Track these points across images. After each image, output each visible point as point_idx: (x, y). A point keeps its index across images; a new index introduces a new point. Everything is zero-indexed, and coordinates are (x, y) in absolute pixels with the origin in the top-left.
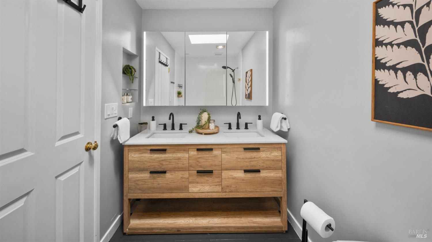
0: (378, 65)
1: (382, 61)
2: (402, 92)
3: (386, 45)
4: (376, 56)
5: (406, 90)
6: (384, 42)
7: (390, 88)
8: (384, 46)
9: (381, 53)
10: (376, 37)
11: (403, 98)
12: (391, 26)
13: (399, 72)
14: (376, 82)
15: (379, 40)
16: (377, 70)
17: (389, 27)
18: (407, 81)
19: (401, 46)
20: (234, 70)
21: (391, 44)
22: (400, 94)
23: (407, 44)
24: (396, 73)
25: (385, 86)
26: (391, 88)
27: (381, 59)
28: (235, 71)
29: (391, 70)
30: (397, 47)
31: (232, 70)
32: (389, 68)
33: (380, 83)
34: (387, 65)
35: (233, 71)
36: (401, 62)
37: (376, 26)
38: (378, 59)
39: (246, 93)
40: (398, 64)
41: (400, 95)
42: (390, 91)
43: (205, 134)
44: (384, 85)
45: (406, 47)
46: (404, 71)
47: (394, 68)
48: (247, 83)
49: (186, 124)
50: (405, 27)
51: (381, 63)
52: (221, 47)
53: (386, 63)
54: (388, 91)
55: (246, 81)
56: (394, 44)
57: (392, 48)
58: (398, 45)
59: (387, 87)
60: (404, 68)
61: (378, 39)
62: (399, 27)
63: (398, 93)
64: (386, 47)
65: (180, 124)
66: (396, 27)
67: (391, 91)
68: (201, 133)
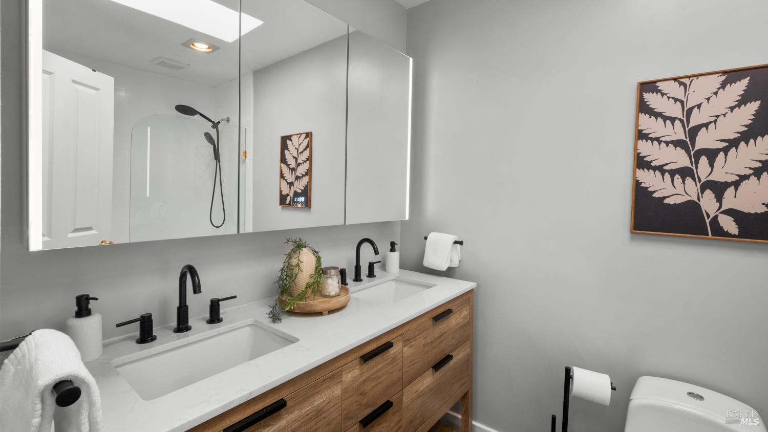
0: (641, 163)
1: (646, 159)
2: (669, 197)
3: (652, 140)
4: (638, 151)
5: (673, 195)
6: (650, 136)
7: (655, 192)
8: (649, 141)
9: (645, 148)
10: (640, 128)
11: (669, 204)
12: (659, 119)
13: (667, 175)
14: (637, 184)
15: (644, 132)
16: (639, 169)
17: (657, 119)
18: (675, 184)
19: (670, 145)
20: (219, 122)
21: (658, 140)
22: (667, 199)
23: (677, 143)
24: (663, 175)
25: (649, 190)
26: (657, 192)
27: (646, 157)
28: (220, 126)
29: (657, 171)
30: (665, 145)
31: (213, 122)
32: (655, 169)
33: (643, 185)
34: (653, 164)
35: (215, 125)
36: (669, 163)
37: (640, 113)
38: (641, 155)
39: (281, 192)
40: (666, 164)
41: (666, 201)
42: (654, 195)
43: (331, 312)
44: (648, 188)
45: (676, 148)
46: (672, 173)
47: (661, 169)
48: (288, 165)
49: (235, 297)
50: (675, 124)
51: (645, 161)
52: (201, 47)
53: (651, 162)
54: (653, 196)
55: (283, 160)
56: (662, 141)
57: (660, 145)
58: (667, 143)
59: (651, 191)
60: (672, 170)
61: (642, 130)
62: (668, 122)
63: (665, 198)
64: (652, 143)
65: (212, 301)
66: (665, 122)
67: (656, 195)
68: (320, 311)
